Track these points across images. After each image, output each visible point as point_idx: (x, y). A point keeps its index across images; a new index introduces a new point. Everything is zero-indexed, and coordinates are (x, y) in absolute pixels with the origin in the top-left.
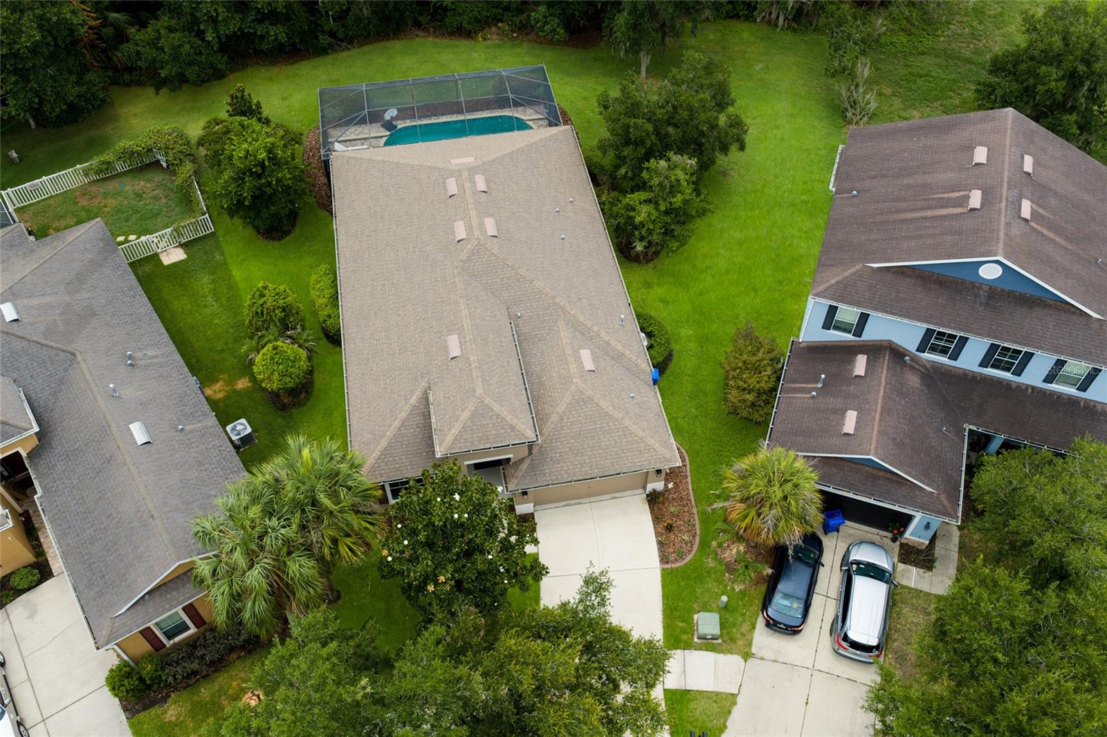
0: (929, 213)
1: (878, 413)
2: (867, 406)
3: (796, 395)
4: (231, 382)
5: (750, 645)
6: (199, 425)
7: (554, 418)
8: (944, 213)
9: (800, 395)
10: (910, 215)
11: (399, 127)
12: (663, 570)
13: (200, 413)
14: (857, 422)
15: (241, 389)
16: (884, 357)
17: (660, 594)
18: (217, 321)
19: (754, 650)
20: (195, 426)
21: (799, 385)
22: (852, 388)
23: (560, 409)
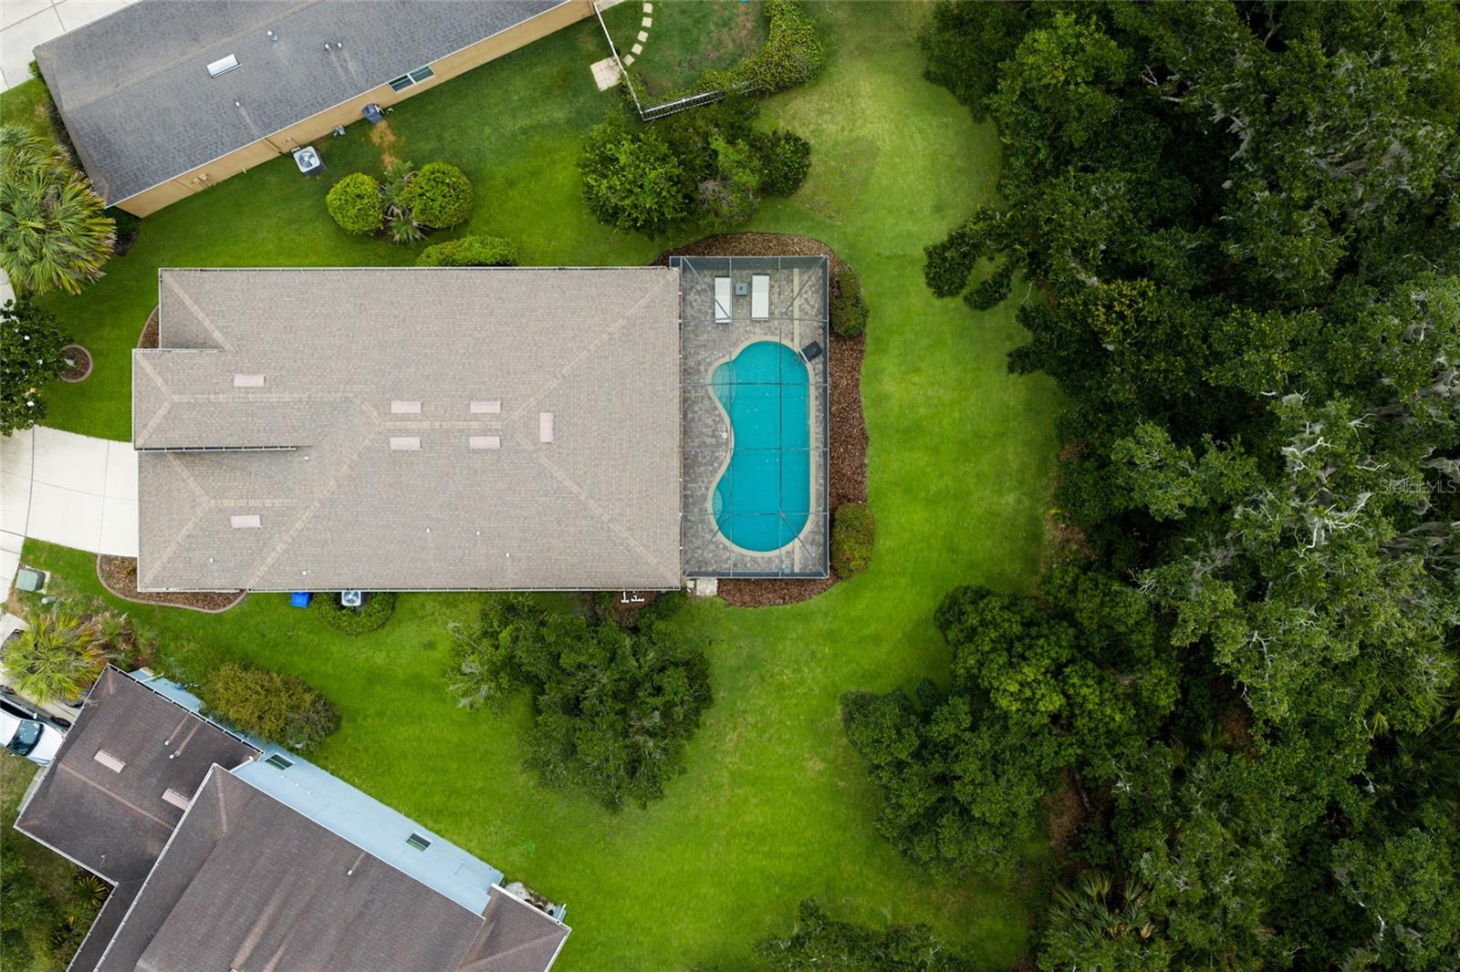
0: (258, 930)
1: (106, 791)
2: (121, 785)
3: (179, 727)
4: (395, 150)
5: (14, 613)
6: (248, 121)
7: (185, 474)
8: (246, 945)
9: (177, 730)
10: (269, 910)
11: (809, 366)
12: (96, 556)
13: (266, 121)
14: (107, 768)
15: (383, 161)
16: (159, 818)
17: (74, 547)
18: (488, 130)
19: (8, 615)
20: (247, 118)
21: (191, 735)
22: (154, 781)
23: (191, 482)
